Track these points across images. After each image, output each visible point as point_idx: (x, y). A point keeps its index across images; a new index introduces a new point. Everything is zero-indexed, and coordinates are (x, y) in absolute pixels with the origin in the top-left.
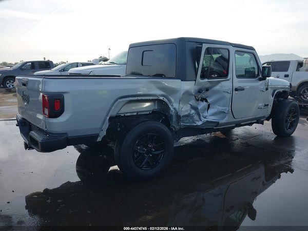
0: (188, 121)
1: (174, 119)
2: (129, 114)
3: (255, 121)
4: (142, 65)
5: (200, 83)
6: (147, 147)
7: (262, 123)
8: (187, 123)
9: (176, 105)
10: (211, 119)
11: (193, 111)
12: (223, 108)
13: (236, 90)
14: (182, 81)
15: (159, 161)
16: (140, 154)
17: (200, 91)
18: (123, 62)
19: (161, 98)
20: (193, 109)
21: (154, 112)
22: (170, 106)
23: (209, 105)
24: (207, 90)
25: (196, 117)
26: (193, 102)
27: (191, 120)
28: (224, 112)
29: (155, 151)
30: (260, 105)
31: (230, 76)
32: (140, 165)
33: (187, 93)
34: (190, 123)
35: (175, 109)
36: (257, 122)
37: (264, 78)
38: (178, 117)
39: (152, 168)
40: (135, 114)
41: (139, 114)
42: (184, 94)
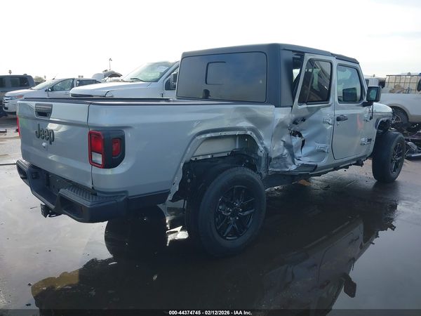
0: (278, 165)
1: (263, 164)
2: (201, 158)
3: (355, 162)
4: (206, 83)
5: (297, 111)
6: (232, 206)
7: (362, 165)
8: (277, 168)
9: (267, 143)
10: (306, 161)
11: (286, 151)
12: (323, 145)
13: (338, 119)
14: (276, 107)
15: (248, 226)
16: (224, 216)
17: (295, 122)
18: (152, 78)
19: (249, 133)
20: (287, 148)
21: (233, 154)
22: (259, 145)
23: (303, 142)
24: (304, 120)
25: (289, 160)
26: (286, 138)
27: (282, 164)
28: (324, 152)
29: (243, 211)
30: (363, 139)
31: (331, 100)
32: (224, 234)
33: (282, 125)
34: (281, 167)
35: (265, 148)
36: (356, 164)
37: (369, 103)
38: (269, 160)
39: (239, 236)
40: (209, 157)
41: (215, 156)
42: (277, 126)
